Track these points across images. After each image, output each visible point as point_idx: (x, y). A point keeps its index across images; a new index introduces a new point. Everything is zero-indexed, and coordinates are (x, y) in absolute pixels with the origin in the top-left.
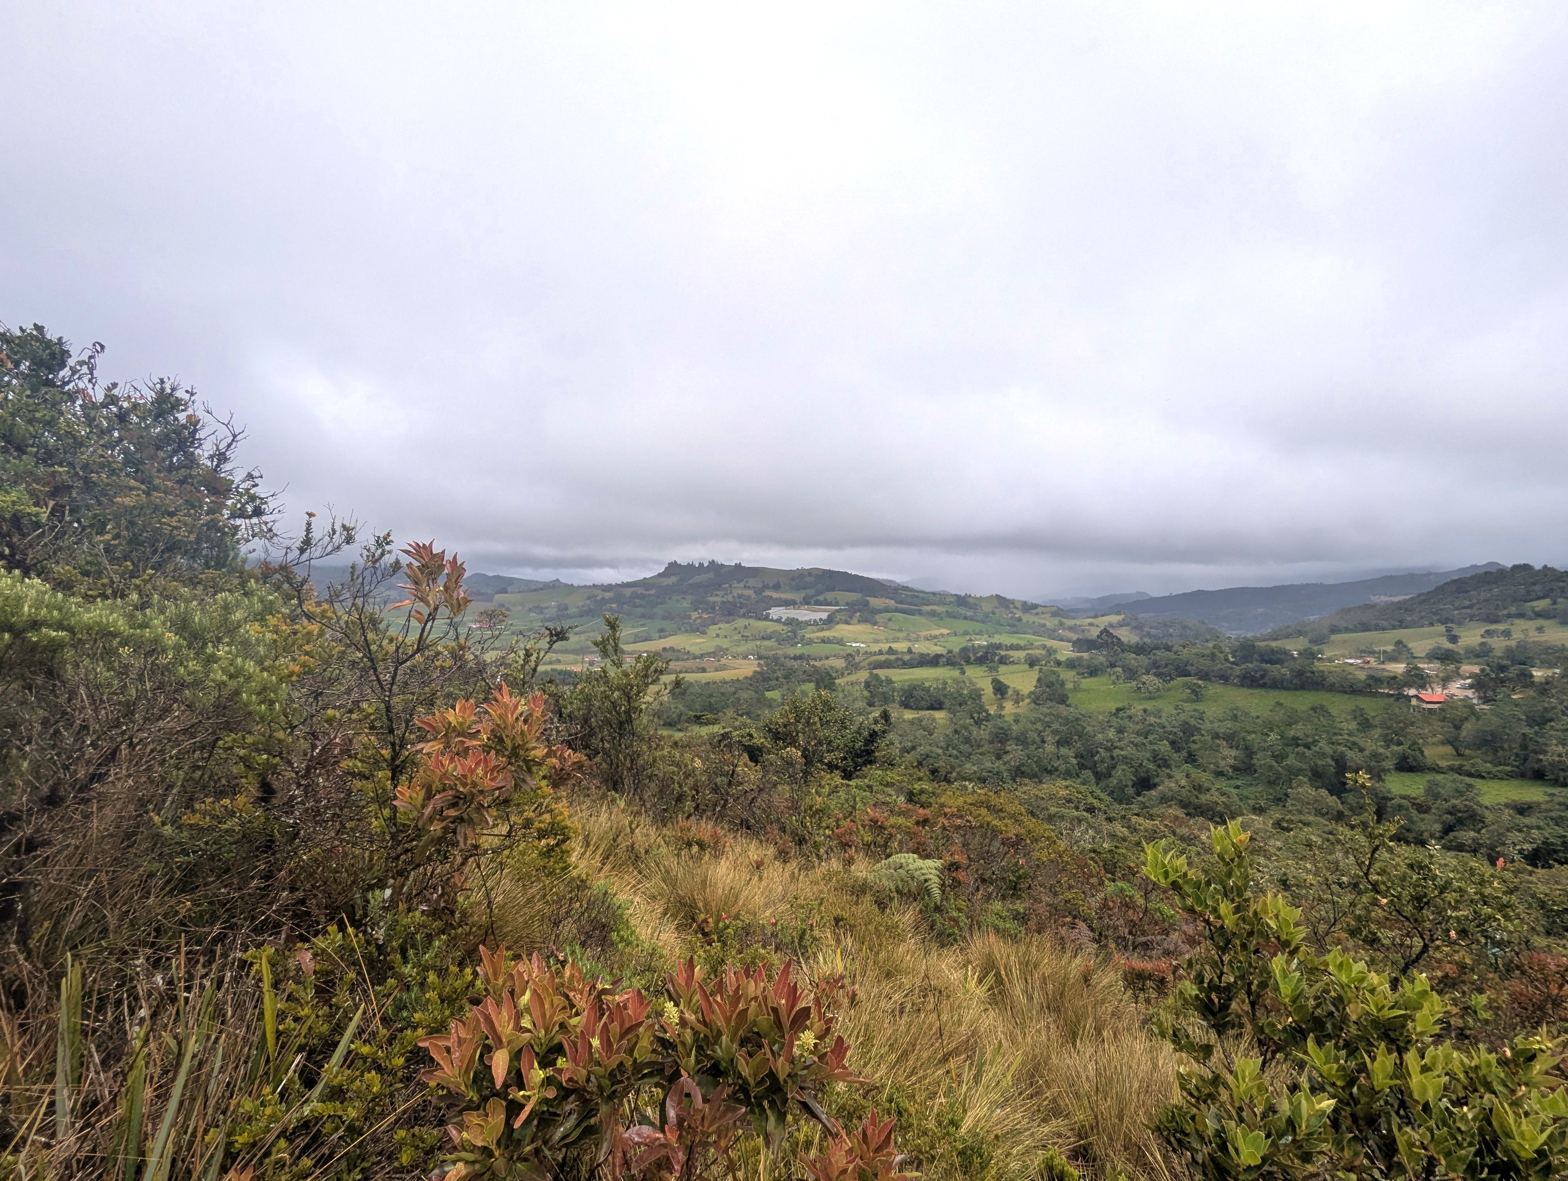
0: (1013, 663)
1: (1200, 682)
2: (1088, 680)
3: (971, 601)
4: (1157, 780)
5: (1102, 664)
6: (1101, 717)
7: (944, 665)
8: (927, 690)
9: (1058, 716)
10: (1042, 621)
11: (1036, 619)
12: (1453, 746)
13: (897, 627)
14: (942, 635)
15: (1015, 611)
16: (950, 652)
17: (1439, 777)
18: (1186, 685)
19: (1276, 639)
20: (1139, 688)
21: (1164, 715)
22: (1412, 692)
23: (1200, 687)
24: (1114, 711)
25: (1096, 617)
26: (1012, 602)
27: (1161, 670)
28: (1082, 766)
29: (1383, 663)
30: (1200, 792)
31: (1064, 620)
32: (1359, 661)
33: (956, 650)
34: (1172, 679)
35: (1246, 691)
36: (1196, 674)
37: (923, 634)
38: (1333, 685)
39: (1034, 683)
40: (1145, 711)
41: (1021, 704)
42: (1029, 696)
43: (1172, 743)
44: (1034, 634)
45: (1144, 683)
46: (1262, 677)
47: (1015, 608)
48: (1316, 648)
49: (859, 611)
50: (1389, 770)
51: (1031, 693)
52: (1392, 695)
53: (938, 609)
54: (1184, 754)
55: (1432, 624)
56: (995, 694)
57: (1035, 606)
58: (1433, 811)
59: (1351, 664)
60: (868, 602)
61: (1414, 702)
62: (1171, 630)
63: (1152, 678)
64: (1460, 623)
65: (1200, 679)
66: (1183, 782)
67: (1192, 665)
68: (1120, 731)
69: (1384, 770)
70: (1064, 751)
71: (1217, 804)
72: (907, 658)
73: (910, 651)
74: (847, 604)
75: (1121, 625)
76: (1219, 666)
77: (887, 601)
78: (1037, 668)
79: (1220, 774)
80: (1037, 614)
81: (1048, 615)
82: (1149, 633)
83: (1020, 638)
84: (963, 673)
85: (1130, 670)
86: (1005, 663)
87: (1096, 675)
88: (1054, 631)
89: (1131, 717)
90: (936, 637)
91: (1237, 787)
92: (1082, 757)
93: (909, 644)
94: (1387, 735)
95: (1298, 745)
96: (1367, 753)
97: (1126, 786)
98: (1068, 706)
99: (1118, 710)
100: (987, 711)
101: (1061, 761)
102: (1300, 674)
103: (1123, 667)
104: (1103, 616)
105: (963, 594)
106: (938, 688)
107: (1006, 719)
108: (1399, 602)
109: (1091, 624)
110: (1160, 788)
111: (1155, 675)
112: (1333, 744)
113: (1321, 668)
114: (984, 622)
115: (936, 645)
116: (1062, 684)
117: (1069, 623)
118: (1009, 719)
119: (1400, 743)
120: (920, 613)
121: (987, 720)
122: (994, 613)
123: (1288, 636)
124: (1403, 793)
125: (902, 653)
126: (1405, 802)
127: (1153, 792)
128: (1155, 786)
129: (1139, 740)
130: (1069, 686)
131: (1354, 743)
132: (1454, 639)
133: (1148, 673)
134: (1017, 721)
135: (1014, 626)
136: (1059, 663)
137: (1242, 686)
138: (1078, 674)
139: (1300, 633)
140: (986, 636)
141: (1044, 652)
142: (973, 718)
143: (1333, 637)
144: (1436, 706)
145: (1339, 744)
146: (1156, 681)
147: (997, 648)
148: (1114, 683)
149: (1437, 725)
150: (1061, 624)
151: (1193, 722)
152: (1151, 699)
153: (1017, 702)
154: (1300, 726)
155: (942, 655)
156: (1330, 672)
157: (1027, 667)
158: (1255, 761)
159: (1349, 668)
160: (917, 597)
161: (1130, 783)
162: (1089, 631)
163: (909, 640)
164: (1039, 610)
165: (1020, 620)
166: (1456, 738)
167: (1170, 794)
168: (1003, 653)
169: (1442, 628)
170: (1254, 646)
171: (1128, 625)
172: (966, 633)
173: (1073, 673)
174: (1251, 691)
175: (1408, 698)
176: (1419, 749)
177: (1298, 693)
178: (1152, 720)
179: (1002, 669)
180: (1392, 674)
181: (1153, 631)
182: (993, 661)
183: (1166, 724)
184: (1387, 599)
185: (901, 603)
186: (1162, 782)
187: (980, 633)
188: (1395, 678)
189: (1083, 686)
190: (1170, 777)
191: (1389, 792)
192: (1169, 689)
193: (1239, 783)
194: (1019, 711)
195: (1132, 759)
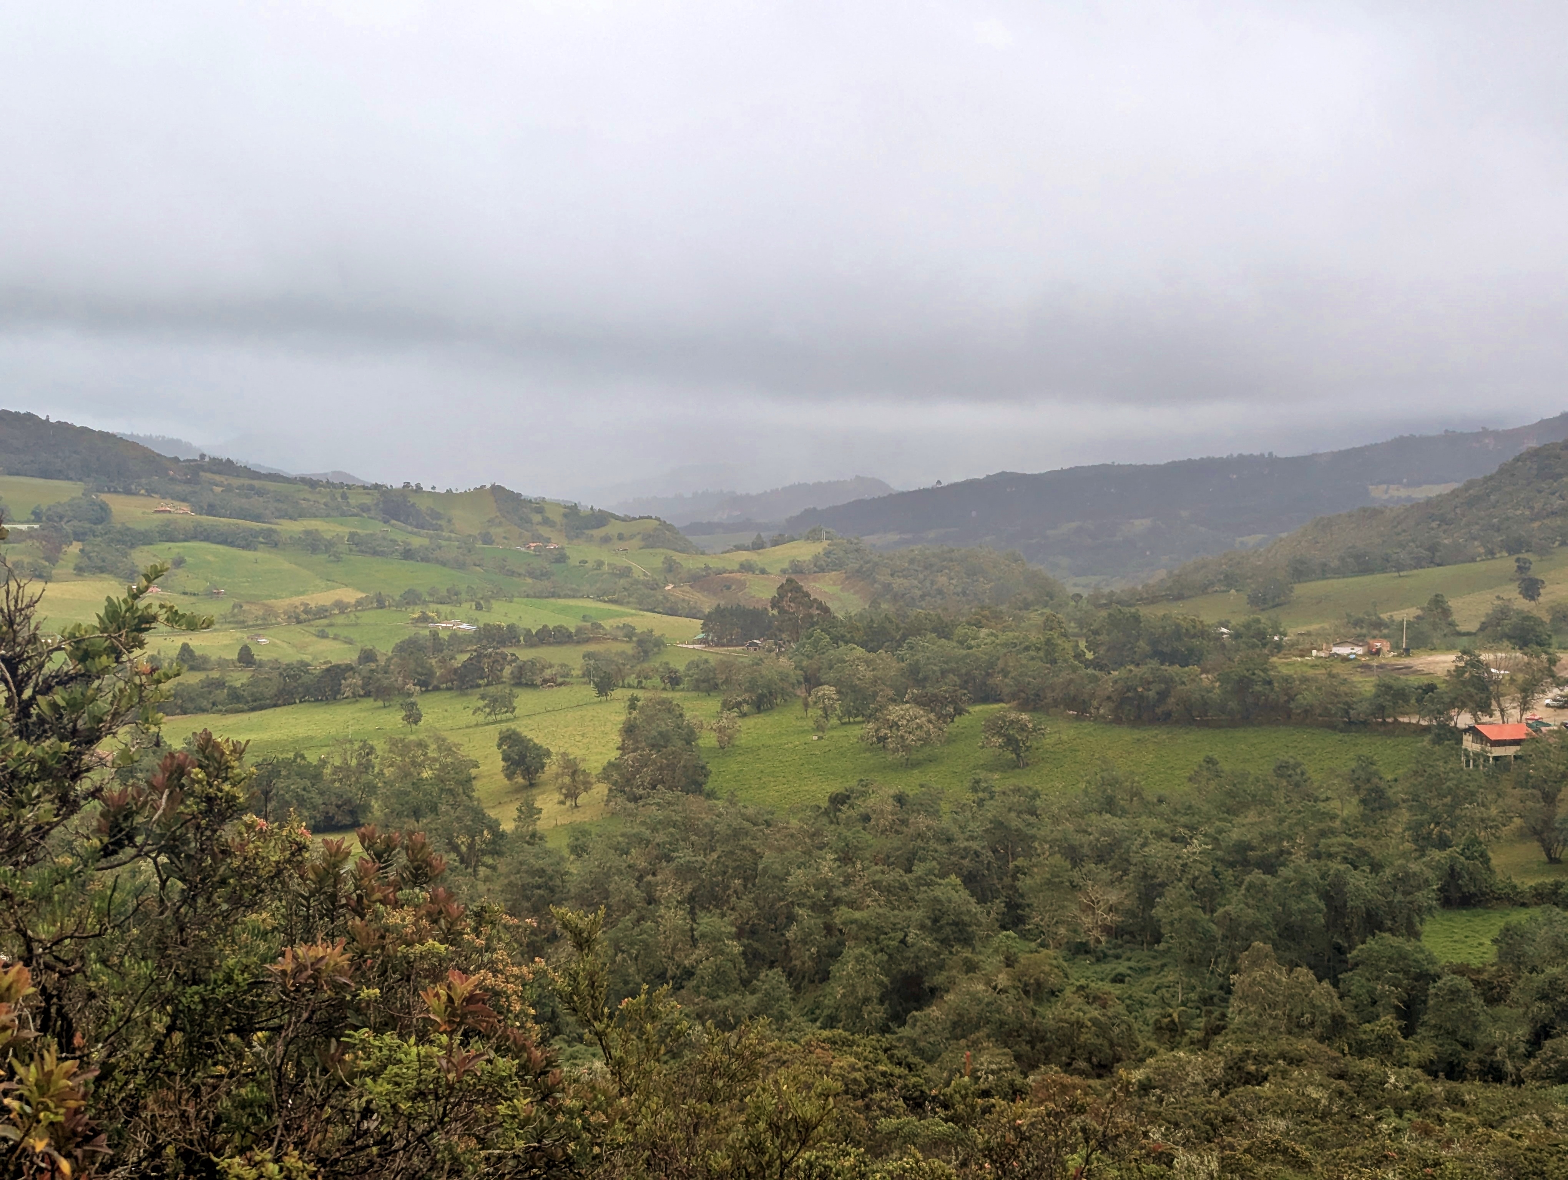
0: (551, 682)
1: (1024, 717)
2: (750, 722)
3: (422, 505)
4: (939, 979)
5: (784, 678)
6: (794, 823)
7: (356, 697)
8: (316, 776)
9: (687, 826)
10: (623, 561)
11: (606, 557)
12: (1542, 841)
13: (201, 586)
14: (342, 607)
15: (545, 531)
16: (368, 656)
17: (1519, 917)
18: (995, 727)
19: (1180, 597)
20: (882, 739)
21: (945, 807)
22: (1464, 720)
23: (1023, 728)
24: (825, 804)
25: (758, 546)
26: (539, 506)
27: (930, 690)
28: (753, 958)
29: (1407, 652)
30: (1039, 1001)
31: (677, 557)
32: (1359, 650)
33: (385, 649)
34: (959, 712)
35: (1127, 735)
36: (1014, 696)
37: (283, 603)
38: (1307, 712)
39: (616, 739)
40: (900, 799)
41: (583, 798)
42: (604, 776)
43: (970, 880)
44: (599, 598)
45: (894, 725)
46: (1163, 696)
47: (546, 522)
48: (1263, 618)
49: (79, 536)
50: (1430, 909)
51: (612, 765)
52: (1427, 729)
53: (327, 528)
54: (999, 905)
55: (1491, 553)
56: (510, 776)
57: (600, 519)
58: (1514, 994)
59: (1345, 659)
60: (104, 508)
61: (1469, 743)
62: (942, 580)
63: (913, 710)
64: (1544, 552)
65: (1023, 707)
66: (1002, 980)
67: (1005, 673)
68: (846, 857)
69: (1419, 910)
70: (708, 922)
71: (1080, 1025)
72: (240, 678)
73: (246, 657)
74: (37, 516)
75: (820, 567)
76: (1065, 675)
77: (168, 505)
78: (618, 693)
79: (1080, 949)
80: (606, 540)
81: (636, 542)
82: (887, 587)
83: (564, 610)
84: (413, 717)
85: (854, 689)
86: (532, 685)
87: (772, 708)
88: (654, 586)
89: (866, 818)
90: (322, 613)
91: (1119, 979)
92: (753, 932)
93: (240, 636)
94: (1421, 825)
95: (1246, 863)
96: (1388, 873)
97: (866, 1000)
98: (710, 795)
99: (839, 800)
100: (493, 826)
101: (699, 952)
102: (1243, 685)
103: (836, 683)
104: (775, 543)
105: (398, 485)
106: (344, 768)
107: (550, 845)
108: (1429, 502)
109: (746, 567)
110: (949, 997)
111: (917, 701)
112: (1318, 856)
113: (1285, 671)
114: (461, 566)
115: (323, 635)
116: (690, 737)
117: (691, 563)
118: (559, 843)
119: (1443, 843)
120: (272, 542)
121: (497, 853)
122: (487, 539)
123: (1204, 589)
124: (1456, 960)
125: (222, 664)
126: (1464, 983)
127: (934, 1011)
128: (934, 992)
129: (893, 876)
130: (708, 740)
131: (1363, 853)
132: (1531, 589)
133: (898, 698)
134: (578, 850)
135: (544, 575)
136: (674, 680)
137: (1118, 721)
138: (727, 706)
139: (1230, 581)
140: (468, 607)
141: (629, 648)
142: (455, 848)
143: (1301, 589)
144: (1511, 751)
145: (1330, 856)
146: (921, 716)
147: (502, 643)
148: (819, 728)
149: (1513, 796)
150: (671, 567)
151: (1014, 821)
152: (910, 765)
153: (572, 794)
154: (1251, 816)
155: (349, 668)
156: (1305, 680)
157: (590, 692)
158: (1158, 912)
159: (1339, 669)
160: (260, 493)
161: (875, 993)
162: (742, 585)
163: (242, 625)
164: (613, 529)
165: (561, 558)
166: (1547, 823)
167: (974, 1011)
168: (525, 655)
169: (1507, 563)
170: (1136, 618)
171: (837, 565)
172: (411, 598)
173: (713, 704)
174: (1137, 734)
175: (1457, 734)
176: (1483, 855)
177: (1239, 733)
178: (921, 821)
179: (525, 700)
180: (1425, 680)
181: (898, 583)
182: (498, 680)
183: (955, 829)
184: (1403, 493)
185: (211, 510)
186: (952, 981)
187: (452, 597)
188: (1431, 688)
189: (742, 740)
190: (971, 967)
191: (1432, 961)
192: (950, 740)
193: (1122, 967)
194: (578, 817)
195: (879, 930)
